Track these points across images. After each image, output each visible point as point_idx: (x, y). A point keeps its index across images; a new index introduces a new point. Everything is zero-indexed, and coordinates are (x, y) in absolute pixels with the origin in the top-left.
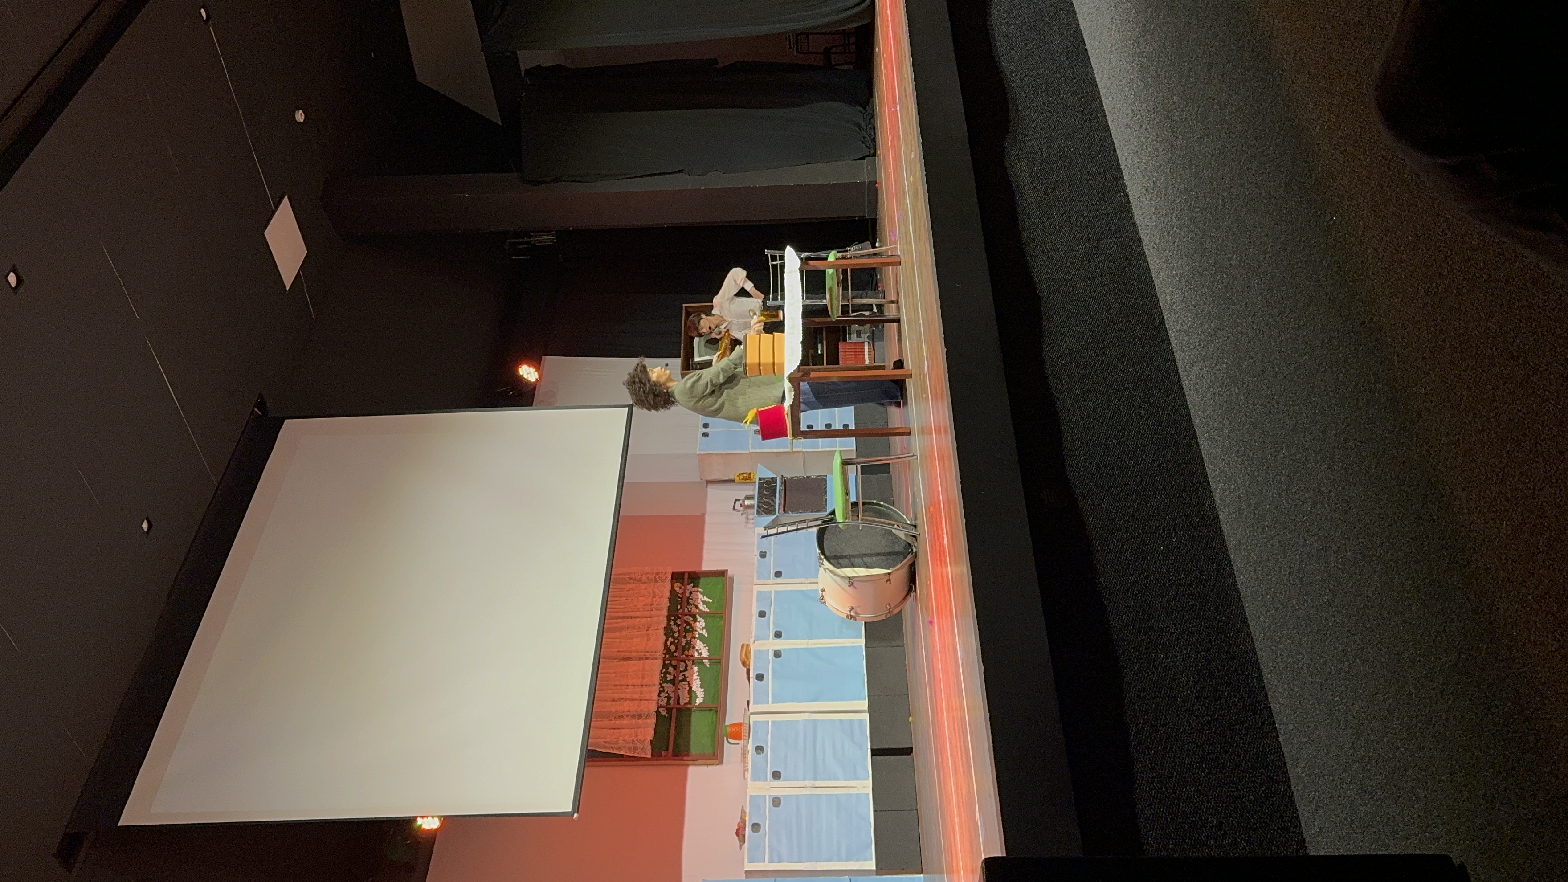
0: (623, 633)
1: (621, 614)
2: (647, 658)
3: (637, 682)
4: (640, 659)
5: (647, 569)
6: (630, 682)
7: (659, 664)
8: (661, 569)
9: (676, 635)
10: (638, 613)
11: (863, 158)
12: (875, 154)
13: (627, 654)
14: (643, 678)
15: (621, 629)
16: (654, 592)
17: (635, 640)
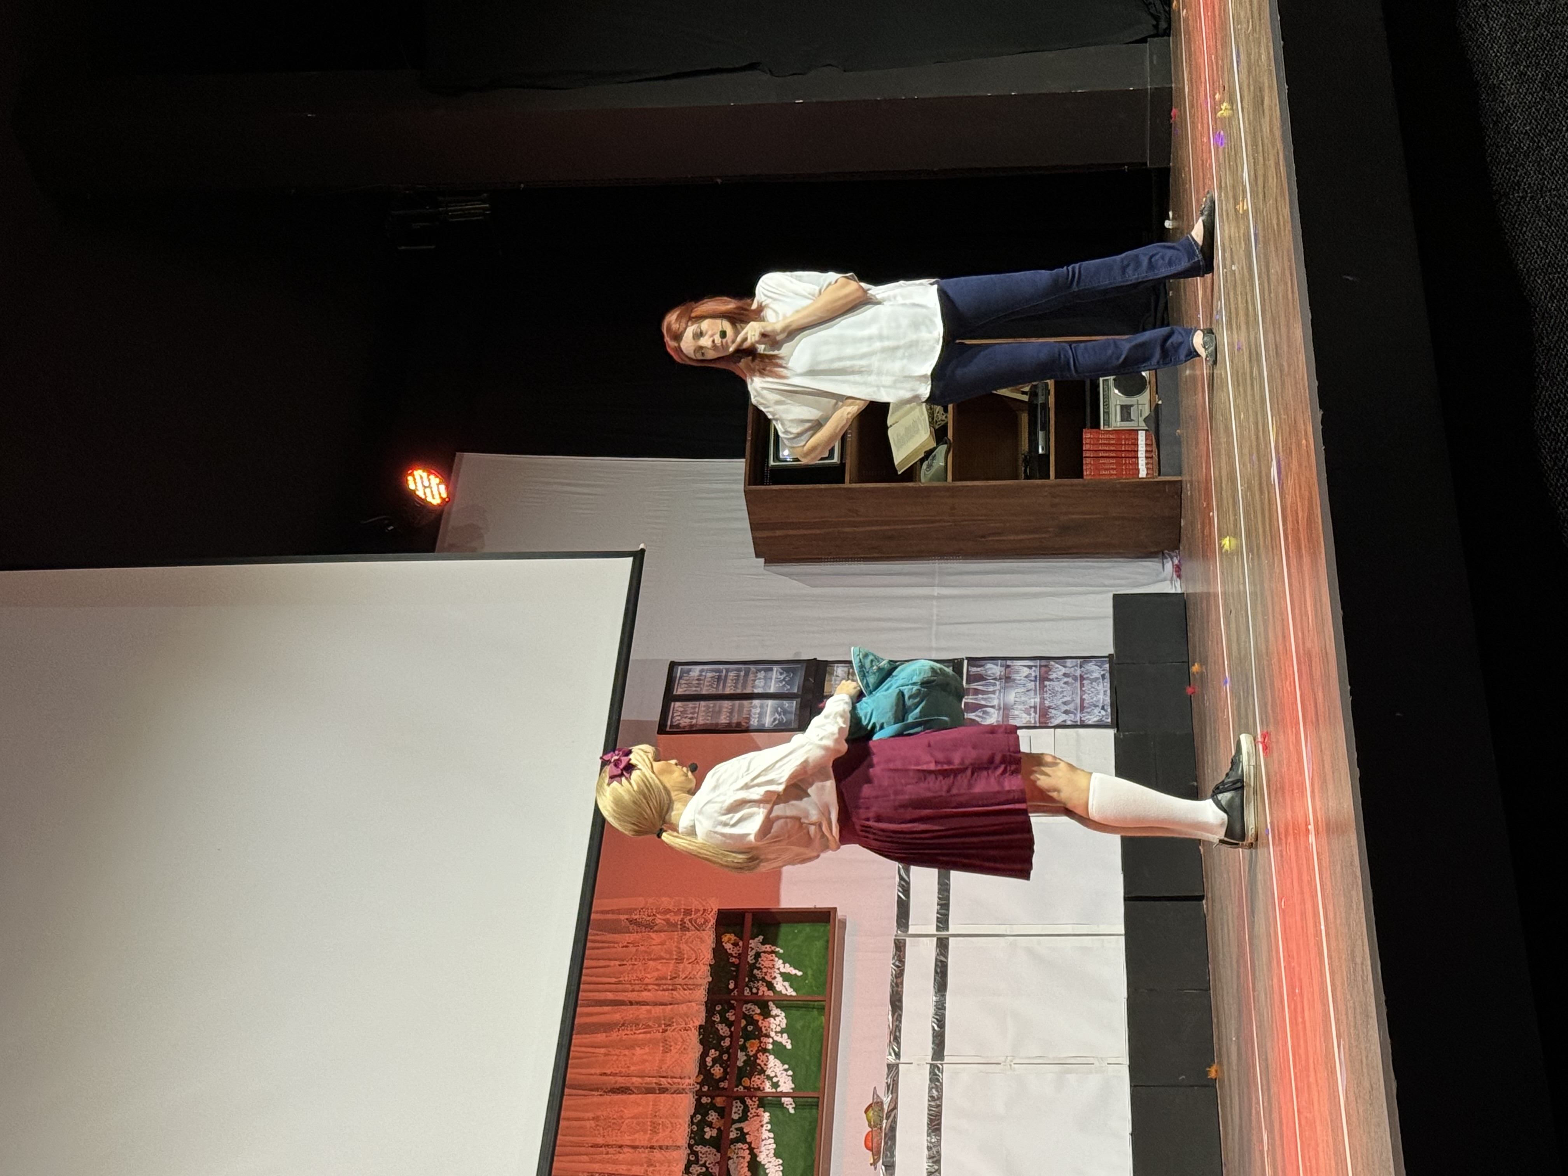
0: (614, 1035)
1: (610, 996)
2: (663, 1091)
3: (642, 1139)
4: (649, 1091)
5: (666, 902)
6: (626, 1140)
7: (686, 1104)
8: (695, 904)
9: (726, 1043)
10: (646, 995)
11: (1144, 40)
12: (1167, 32)
13: (621, 1081)
14: (655, 1131)
15: (608, 1027)
16: (680, 952)
17: (638, 1051)
